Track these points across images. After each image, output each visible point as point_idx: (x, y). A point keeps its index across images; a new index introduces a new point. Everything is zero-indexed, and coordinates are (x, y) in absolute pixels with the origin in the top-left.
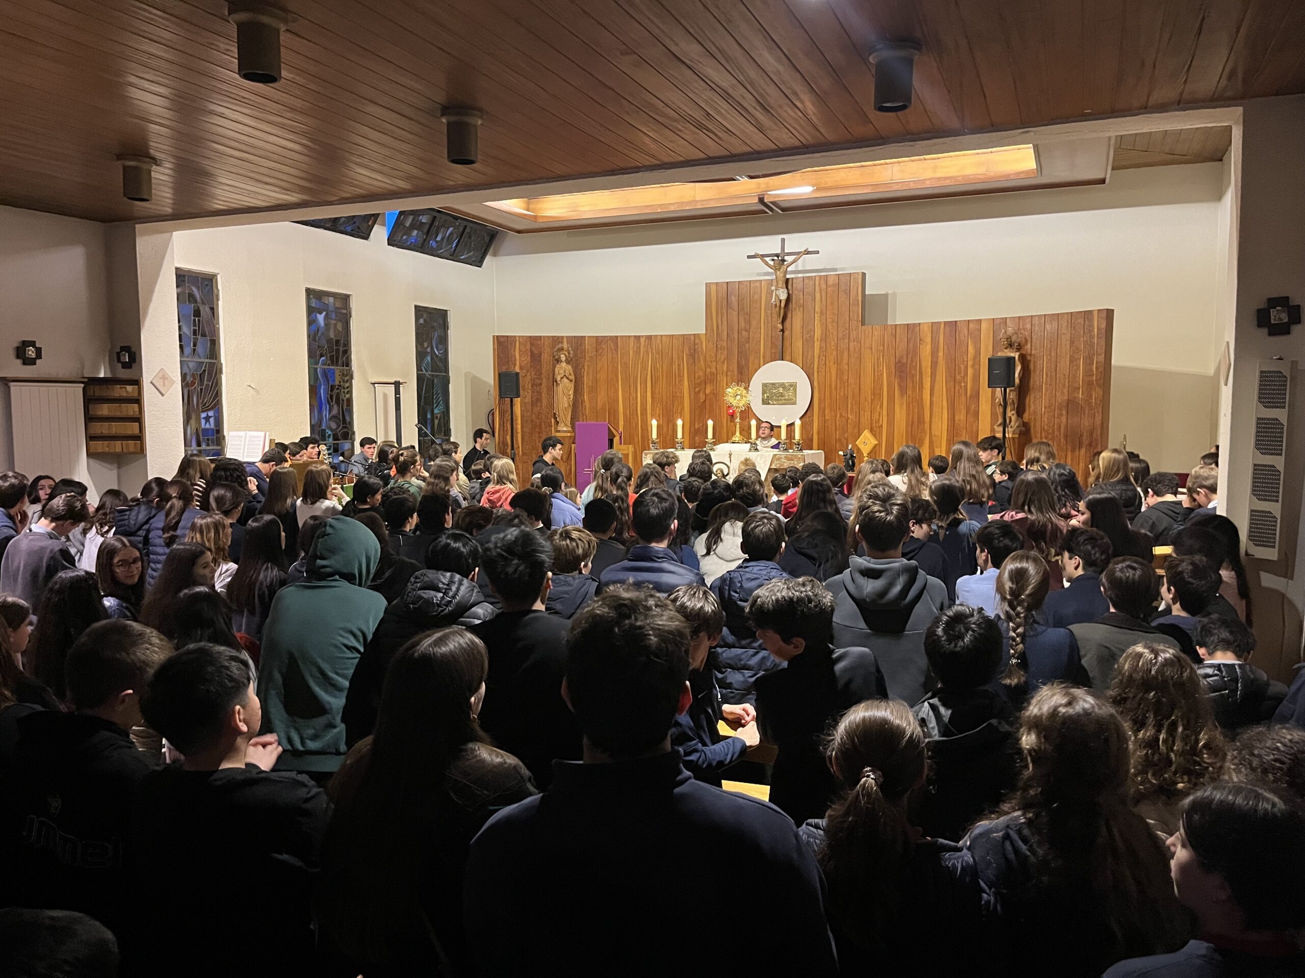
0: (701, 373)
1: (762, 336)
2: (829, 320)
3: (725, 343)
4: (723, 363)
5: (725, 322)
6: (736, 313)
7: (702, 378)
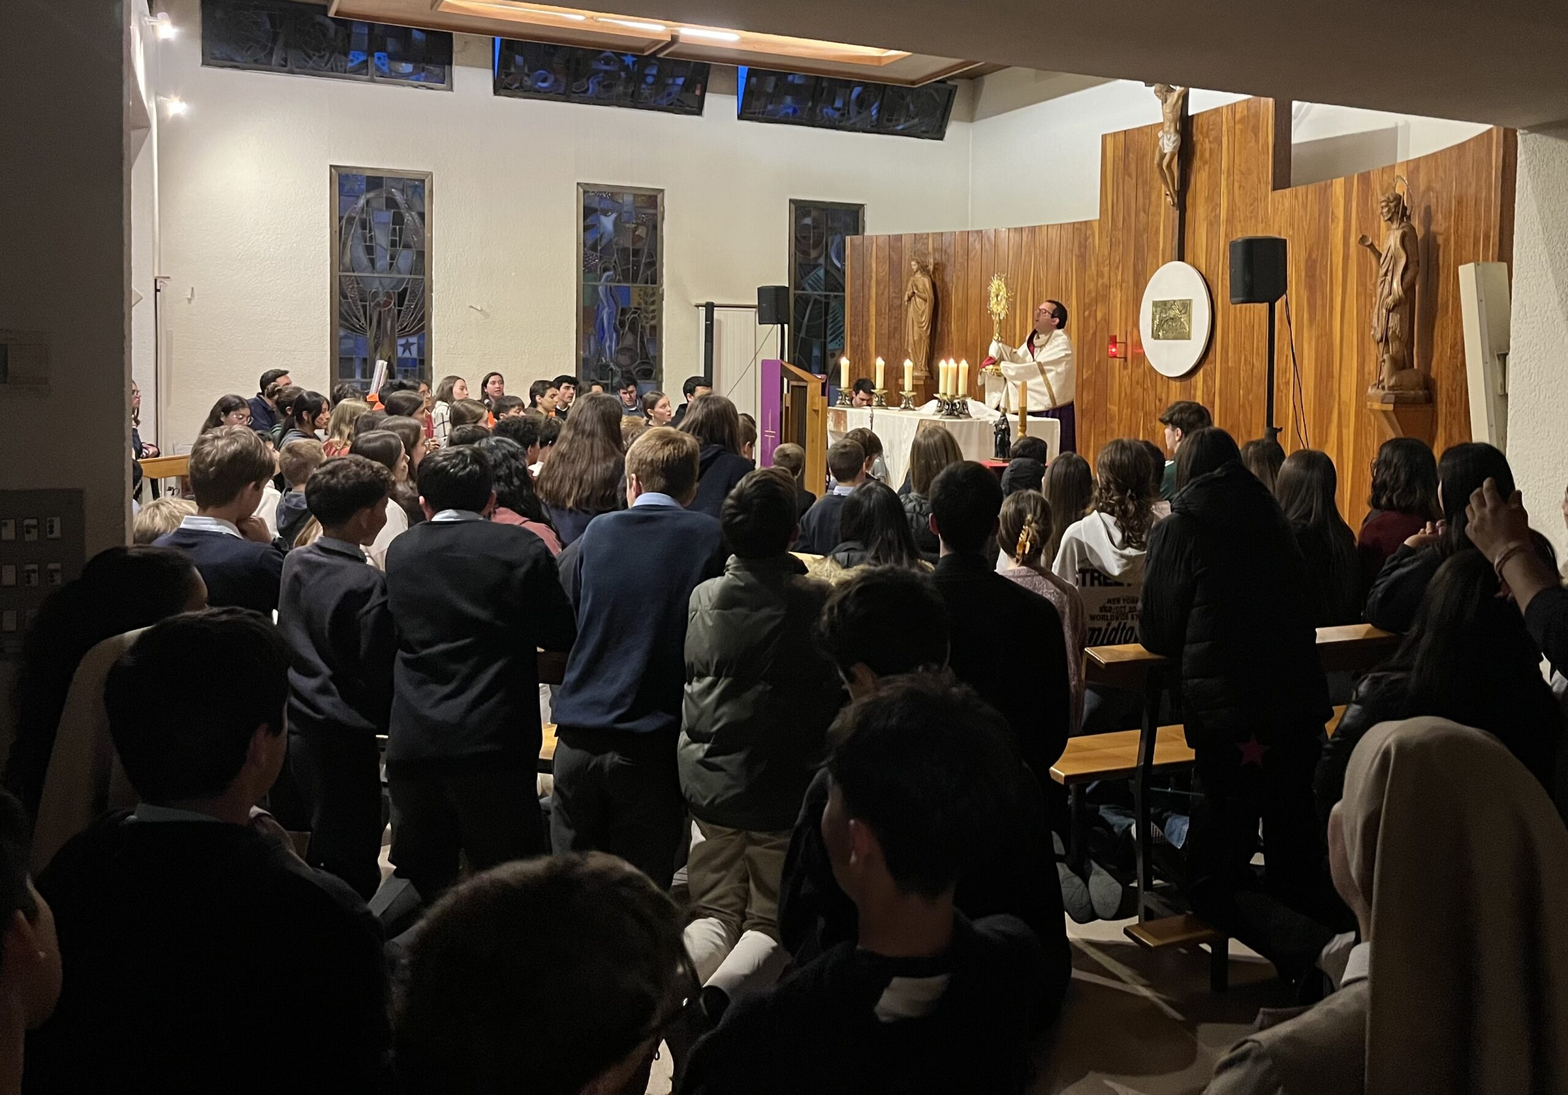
0: (1092, 286)
1: (1162, 219)
2: (1236, 185)
3: (1120, 234)
4: (1117, 268)
5: (1121, 199)
6: (1134, 181)
7: (1093, 294)
